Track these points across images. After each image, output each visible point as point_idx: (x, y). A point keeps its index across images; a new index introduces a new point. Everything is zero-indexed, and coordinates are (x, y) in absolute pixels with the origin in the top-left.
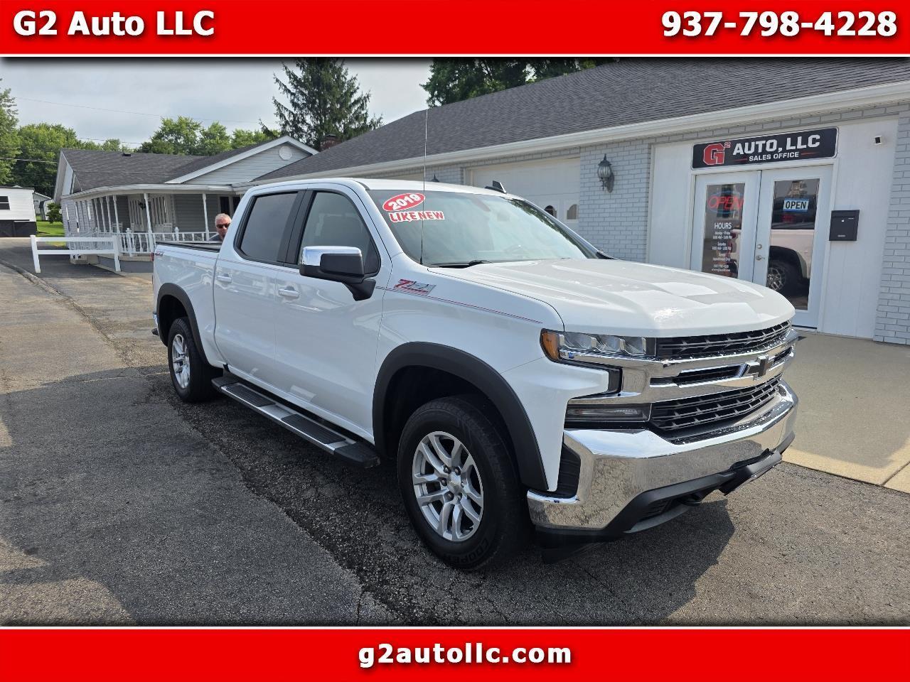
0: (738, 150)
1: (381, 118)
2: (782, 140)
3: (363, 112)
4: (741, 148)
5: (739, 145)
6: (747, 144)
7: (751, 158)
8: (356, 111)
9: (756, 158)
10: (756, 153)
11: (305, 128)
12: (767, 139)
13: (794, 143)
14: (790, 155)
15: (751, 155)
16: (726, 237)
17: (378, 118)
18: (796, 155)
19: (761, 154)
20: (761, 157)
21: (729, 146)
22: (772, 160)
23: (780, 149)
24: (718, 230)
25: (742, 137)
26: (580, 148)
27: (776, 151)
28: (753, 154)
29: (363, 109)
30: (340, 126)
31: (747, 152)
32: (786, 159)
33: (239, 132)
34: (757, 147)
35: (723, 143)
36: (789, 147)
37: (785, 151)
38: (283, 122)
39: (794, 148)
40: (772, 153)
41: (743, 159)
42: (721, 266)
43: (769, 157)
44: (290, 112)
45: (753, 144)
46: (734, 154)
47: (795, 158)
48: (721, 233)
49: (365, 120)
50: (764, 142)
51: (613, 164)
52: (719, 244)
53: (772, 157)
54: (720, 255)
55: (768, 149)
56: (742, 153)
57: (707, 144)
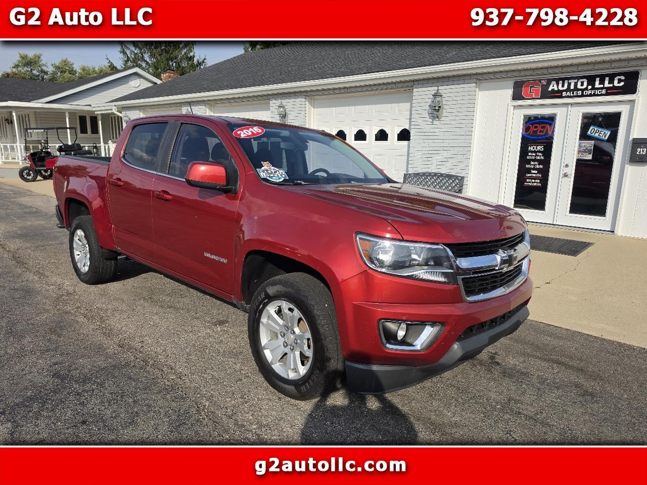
0: (553, 87)
1: (205, 59)
2: (591, 80)
3: (191, 54)
4: (555, 86)
5: (554, 83)
6: (561, 82)
7: (564, 94)
8: (185, 53)
9: (568, 94)
10: (568, 90)
11: (144, 65)
12: (578, 78)
13: (602, 82)
14: (597, 92)
15: (564, 91)
16: (538, 158)
17: (203, 59)
18: (604, 92)
19: (573, 91)
20: (573, 94)
21: (545, 83)
22: (582, 96)
23: (590, 87)
24: (532, 152)
25: (556, 76)
26: (413, 81)
27: (586, 89)
28: (566, 91)
29: (191, 52)
30: (173, 64)
31: (560, 88)
32: (595, 95)
33: (84, 67)
34: (569, 84)
35: (540, 81)
36: (597, 85)
37: (593, 88)
38: (126, 59)
39: (602, 86)
40: (582, 90)
41: (557, 94)
42: (533, 181)
43: (580, 93)
44: (131, 51)
45: (566, 81)
46: (550, 89)
47: (602, 95)
48: (534, 154)
49: (194, 61)
50: (576, 81)
51: (444, 95)
52: (532, 163)
53: (582, 93)
54: (533, 172)
55: (579, 86)
56: (556, 89)
57: (525, 82)
